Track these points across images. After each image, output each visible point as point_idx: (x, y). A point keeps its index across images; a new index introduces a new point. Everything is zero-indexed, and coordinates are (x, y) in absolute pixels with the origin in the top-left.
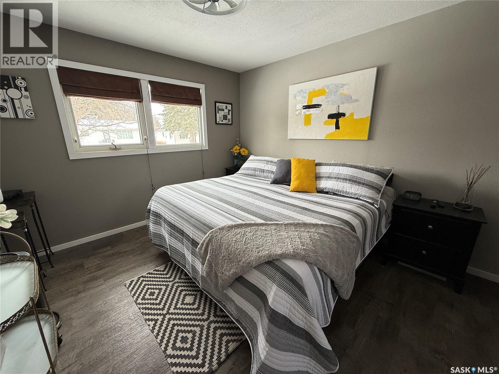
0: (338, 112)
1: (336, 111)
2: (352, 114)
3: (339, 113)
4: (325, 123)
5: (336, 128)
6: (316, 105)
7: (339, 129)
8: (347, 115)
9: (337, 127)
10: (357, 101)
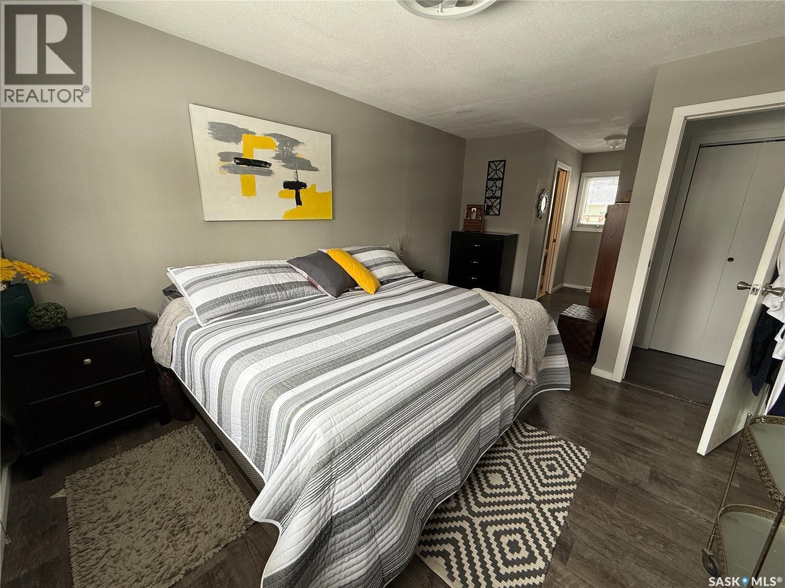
0: (296, 181)
1: (293, 178)
2: (314, 186)
3: (298, 181)
4: (281, 195)
5: (297, 204)
6: (261, 162)
7: (301, 204)
8: (309, 186)
9: (299, 202)
10: (316, 170)
